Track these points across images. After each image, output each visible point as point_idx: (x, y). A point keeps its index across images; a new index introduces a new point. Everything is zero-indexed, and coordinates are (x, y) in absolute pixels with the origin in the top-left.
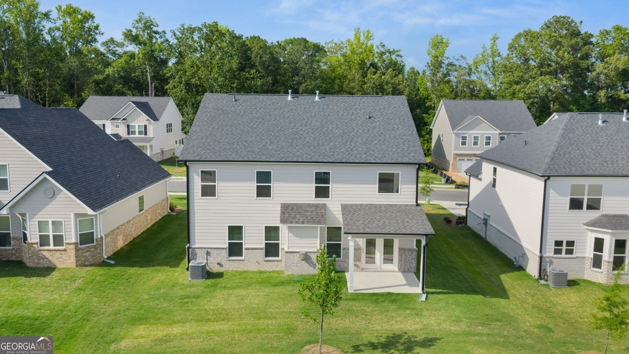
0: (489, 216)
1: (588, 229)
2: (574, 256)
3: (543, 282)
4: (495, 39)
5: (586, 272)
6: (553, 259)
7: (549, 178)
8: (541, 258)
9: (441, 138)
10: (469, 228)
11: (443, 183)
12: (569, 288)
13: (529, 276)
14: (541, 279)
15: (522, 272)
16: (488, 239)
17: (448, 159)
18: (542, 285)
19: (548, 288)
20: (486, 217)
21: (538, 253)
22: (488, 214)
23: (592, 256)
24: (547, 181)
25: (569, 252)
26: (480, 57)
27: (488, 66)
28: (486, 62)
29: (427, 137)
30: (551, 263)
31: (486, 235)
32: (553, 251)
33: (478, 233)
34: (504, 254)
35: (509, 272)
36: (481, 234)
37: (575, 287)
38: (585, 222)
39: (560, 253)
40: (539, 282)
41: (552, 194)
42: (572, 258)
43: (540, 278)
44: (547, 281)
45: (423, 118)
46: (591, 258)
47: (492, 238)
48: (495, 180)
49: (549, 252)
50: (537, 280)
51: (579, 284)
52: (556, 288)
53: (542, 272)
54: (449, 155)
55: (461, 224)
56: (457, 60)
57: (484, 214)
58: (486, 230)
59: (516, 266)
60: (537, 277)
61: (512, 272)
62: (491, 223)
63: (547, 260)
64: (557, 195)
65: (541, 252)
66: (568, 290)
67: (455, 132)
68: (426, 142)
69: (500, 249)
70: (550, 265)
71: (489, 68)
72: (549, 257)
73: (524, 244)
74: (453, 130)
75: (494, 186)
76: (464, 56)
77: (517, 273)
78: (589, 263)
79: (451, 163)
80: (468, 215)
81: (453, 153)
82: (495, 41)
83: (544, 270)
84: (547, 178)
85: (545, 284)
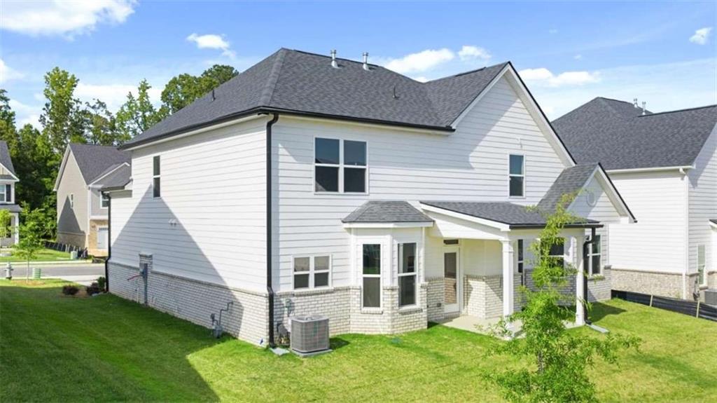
0: (151, 256)
1: (349, 230)
2: (330, 287)
3: (279, 351)
4: (144, 88)
5: (353, 318)
6: (293, 299)
7: (276, 119)
8: (271, 298)
9: (71, 202)
10: (113, 296)
11: (72, 258)
12: (334, 353)
13: (247, 347)
14: (274, 347)
15: (231, 343)
16: (150, 304)
17: (82, 229)
18: (279, 356)
19: (295, 360)
20: (145, 261)
21: (265, 291)
22: (149, 254)
23: (361, 284)
24: (273, 125)
25: (322, 279)
26: (126, 108)
27: (137, 121)
28: (135, 117)
29: (51, 211)
30: (291, 307)
31: (146, 298)
32: (292, 280)
33: (131, 299)
34: (186, 321)
35: (202, 347)
36: (137, 300)
37: (344, 349)
38: (344, 216)
39: (306, 285)
40: (274, 354)
41: (284, 157)
42: (328, 292)
43: (272, 343)
44: (287, 347)
45: (43, 185)
46: (360, 289)
47: (160, 299)
48: (157, 181)
49: (285, 285)
50: (267, 349)
51: (347, 343)
52: (310, 357)
53: (275, 330)
54: (84, 225)
55: (98, 292)
56: (93, 107)
57: (141, 256)
58: (146, 287)
59: (216, 335)
60: (265, 344)
61: (210, 346)
62: (155, 269)
63: (284, 301)
64: (291, 159)
65: (269, 285)
66: (334, 356)
67: (91, 185)
68: (50, 218)
69: (176, 314)
70: (289, 314)
71: (139, 125)
72: (287, 295)
73: (230, 284)
74: (88, 183)
75: (157, 193)
76: (102, 101)
77: (221, 345)
78: (356, 298)
79: (87, 234)
80: (110, 272)
81: (89, 220)
82: (144, 91)
83: (278, 325)
84: (271, 117)
85: (286, 354)
